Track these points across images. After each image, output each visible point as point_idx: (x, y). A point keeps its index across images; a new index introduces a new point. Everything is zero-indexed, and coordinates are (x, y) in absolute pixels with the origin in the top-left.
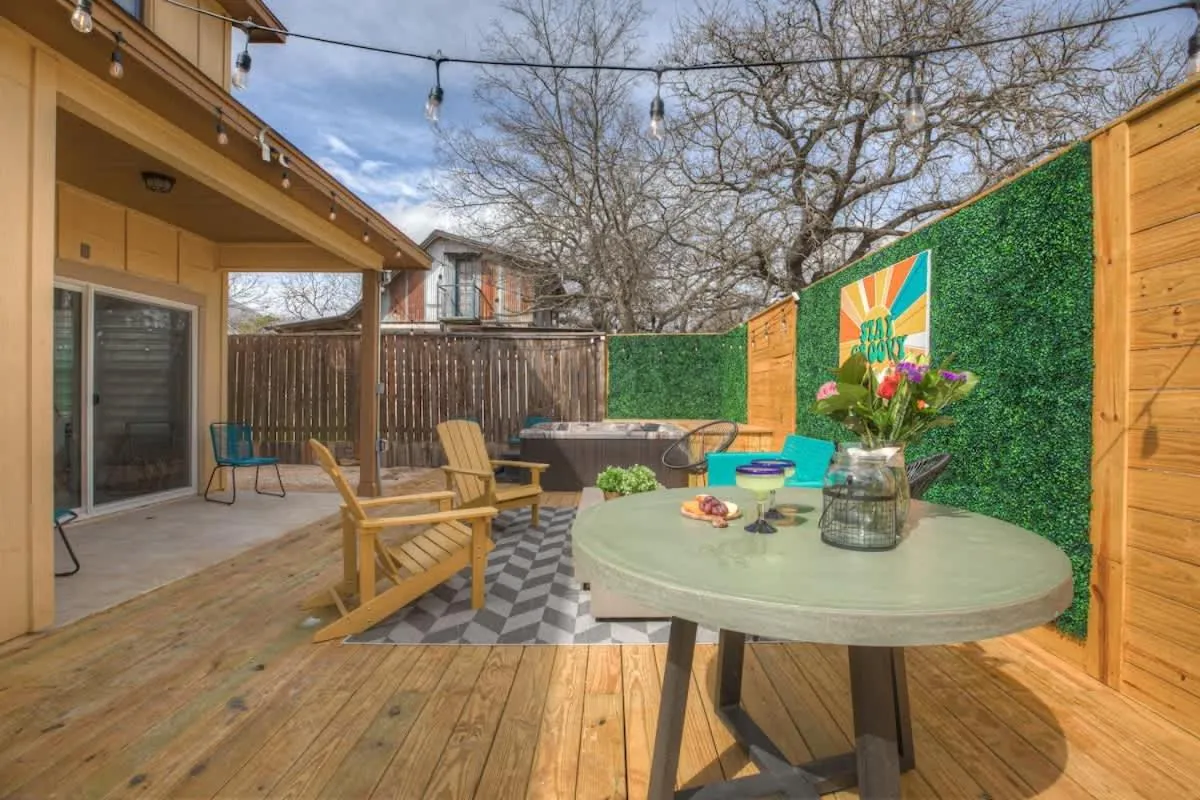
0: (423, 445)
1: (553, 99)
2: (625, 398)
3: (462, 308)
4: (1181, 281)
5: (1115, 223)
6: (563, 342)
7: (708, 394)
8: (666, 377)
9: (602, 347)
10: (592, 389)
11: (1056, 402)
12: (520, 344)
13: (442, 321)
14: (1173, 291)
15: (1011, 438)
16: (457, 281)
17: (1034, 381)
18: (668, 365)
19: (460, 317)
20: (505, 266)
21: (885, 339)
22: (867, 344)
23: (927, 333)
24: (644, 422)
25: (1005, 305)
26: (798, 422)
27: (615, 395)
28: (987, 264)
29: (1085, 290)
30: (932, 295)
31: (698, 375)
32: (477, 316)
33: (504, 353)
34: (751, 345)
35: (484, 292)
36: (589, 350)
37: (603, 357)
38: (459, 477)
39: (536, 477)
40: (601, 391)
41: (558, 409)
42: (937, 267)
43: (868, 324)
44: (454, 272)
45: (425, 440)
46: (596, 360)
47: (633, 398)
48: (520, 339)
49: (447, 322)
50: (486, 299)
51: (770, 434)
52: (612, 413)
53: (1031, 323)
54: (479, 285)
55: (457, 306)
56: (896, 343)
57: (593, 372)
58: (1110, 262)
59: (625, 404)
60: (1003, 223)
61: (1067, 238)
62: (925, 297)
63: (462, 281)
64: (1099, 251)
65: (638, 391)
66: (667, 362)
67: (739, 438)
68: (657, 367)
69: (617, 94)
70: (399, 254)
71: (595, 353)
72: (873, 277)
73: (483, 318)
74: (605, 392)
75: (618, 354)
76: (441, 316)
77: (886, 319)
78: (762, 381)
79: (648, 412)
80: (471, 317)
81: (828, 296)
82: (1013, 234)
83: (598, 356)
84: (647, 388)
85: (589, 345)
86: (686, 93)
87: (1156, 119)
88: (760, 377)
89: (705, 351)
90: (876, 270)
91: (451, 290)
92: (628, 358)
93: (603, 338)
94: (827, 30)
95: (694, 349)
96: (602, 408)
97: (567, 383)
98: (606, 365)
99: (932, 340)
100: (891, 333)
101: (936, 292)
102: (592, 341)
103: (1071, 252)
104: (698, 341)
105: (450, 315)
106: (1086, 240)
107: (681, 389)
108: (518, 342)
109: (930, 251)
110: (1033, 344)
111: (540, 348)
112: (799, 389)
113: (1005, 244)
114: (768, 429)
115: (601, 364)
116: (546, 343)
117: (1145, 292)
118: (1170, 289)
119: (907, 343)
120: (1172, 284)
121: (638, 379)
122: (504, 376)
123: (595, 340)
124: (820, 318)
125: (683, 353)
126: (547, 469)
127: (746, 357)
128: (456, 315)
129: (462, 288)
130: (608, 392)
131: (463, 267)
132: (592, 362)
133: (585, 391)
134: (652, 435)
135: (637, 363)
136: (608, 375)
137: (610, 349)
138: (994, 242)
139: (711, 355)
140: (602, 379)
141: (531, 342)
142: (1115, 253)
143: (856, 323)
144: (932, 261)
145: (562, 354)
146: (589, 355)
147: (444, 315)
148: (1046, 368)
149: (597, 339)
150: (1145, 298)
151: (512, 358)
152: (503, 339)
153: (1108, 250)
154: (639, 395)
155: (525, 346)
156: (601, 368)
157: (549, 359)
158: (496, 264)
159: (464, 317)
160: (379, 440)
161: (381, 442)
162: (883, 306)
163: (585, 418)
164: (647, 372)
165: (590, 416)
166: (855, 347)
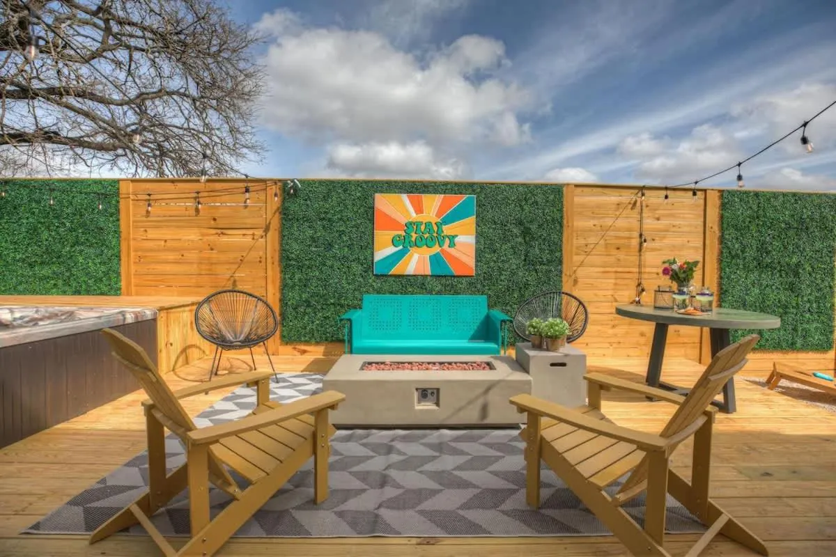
15: (530, 284)
21: (435, 234)
22: (414, 236)
23: (474, 237)
29: (561, 233)
30: (477, 218)
42: (481, 206)
43: (416, 224)
53: (539, 241)
56: (447, 239)
58: (568, 226)
62: (472, 218)
64: (565, 222)
72: (421, 196)
77: (436, 224)
100: (442, 232)
101: (480, 217)
103: (557, 219)
109: (475, 196)
113: (526, 208)
119: (457, 239)
138: (521, 205)
143: (400, 222)
144: (477, 201)
153: (568, 223)
162: (432, 215)
166: (399, 236)
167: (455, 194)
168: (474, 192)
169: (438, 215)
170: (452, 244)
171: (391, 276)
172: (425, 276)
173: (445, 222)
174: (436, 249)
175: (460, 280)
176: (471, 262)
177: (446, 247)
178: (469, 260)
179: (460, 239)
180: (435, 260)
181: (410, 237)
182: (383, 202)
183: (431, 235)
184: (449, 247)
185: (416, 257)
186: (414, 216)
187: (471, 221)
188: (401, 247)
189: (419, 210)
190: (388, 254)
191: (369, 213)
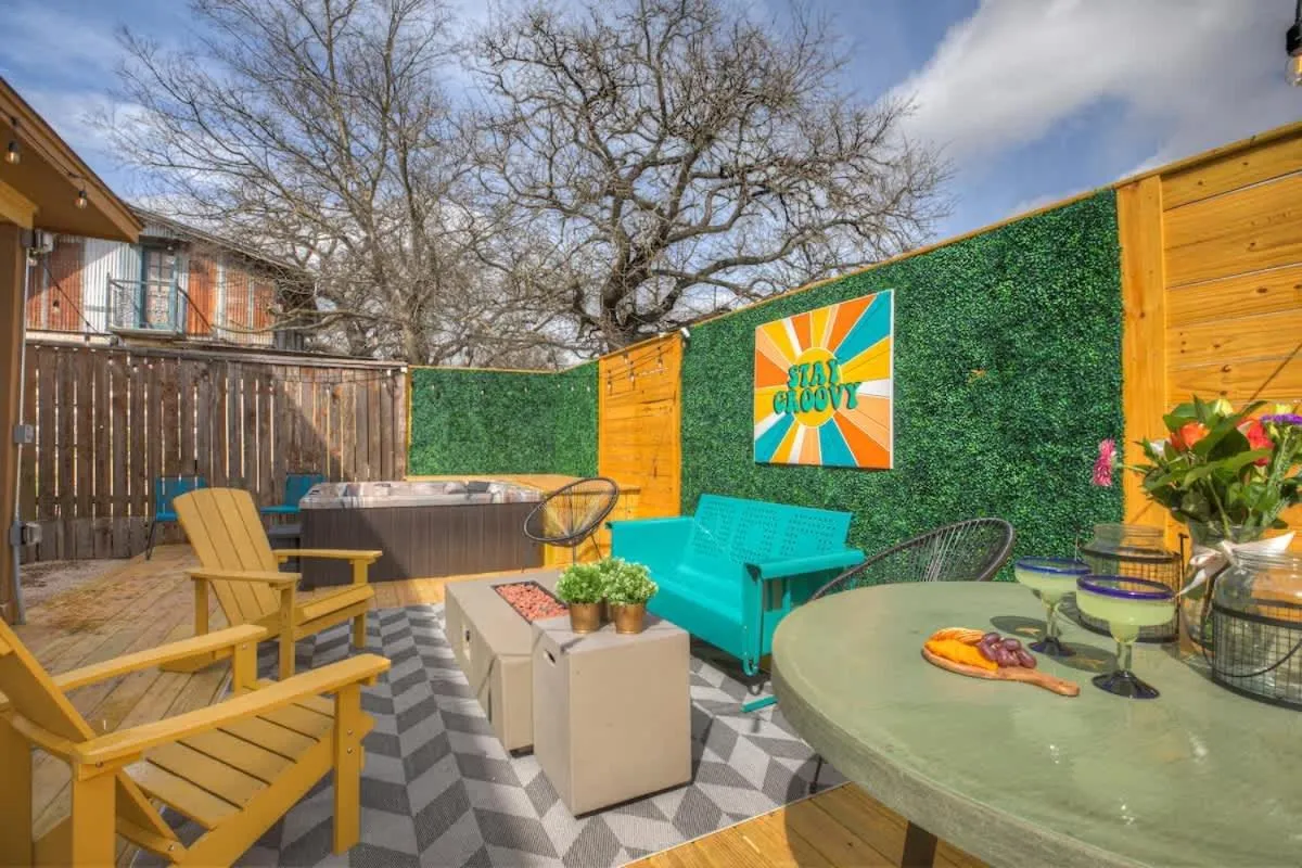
0: (95, 523)
1: (325, 52)
2: (433, 449)
3: (153, 319)
4: (1230, 339)
5: (1148, 277)
6: (345, 373)
7: (539, 444)
8: (488, 424)
9: (402, 381)
10: (389, 437)
11: (1080, 458)
12: (277, 372)
13: (115, 333)
14: (1220, 350)
15: (1017, 497)
16: (144, 276)
17: (1048, 436)
18: (491, 409)
19: (148, 330)
20: (227, 263)
21: (827, 385)
22: (799, 391)
23: (890, 382)
24: (467, 479)
25: (1003, 356)
26: (683, 478)
27: (420, 444)
28: (977, 308)
29: (1112, 341)
30: (896, 338)
31: (526, 420)
32: (180, 331)
33: (249, 384)
34: (603, 388)
35: (193, 297)
36: (385, 385)
37: (404, 395)
38: (221, 585)
39: (361, 572)
40: (401, 439)
41: (335, 463)
42: (904, 309)
43: (801, 368)
44: (139, 262)
45: (98, 515)
46: (394, 399)
47: (444, 448)
48: (277, 365)
49: (124, 335)
50: (196, 306)
51: (637, 491)
52: (415, 468)
53: (1042, 373)
54: (184, 285)
55: (143, 313)
56: (844, 391)
57: (389, 414)
58: (1143, 315)
59: (433, 456)
60: (1001, 267)
61: (1090, 287)
62: (889, 340)
63: (152, 277)
64: (1127, 302)
65: (451, 439)
66: (489, 404)
67: (622, 498)
68: (477, 409)
69: (417, 68)
70: (82, 201)
71: (392, 391)
72: (808, 316)
73: (189, 334)
74: (406, 442)
75: (424, 391)
76: (112, 325)
77: (828, 363)
78: (624, 430)
79: (464, 467)
80: (169, 330)
81: (734, 335)
82: (1014, 279)
83: (397, 393)
84: (463, 435)
85: (385, 378)
86: (499, 88)
87: (1195, 177)
88: (619, 424)
89: (535, 392)
90: (813, 307)
91: (133, 290)
92: (438, 398)
93: (404, 370)
94: (655, 62)
95: (523, 390)
96: (401, 463)
97: (350, 428)
98: (407, 405)
99: (896, 387)
100: (837, 378)
101: (903, 335)
102: (389, 373)
103: (1095, 301)
104: (527, 380)
105: (130, 324)
106: (1114, 292)
107: (507, 438)
108: (274, 368)
109: (893, 291)
110: (1045, 397)
111: (309, 379)
112: (684, 439)
113: (1004, 289)
114: (633, 487)
115: (401, 402)
116: (319, 373)
117: (1185, 348)
118: (1217, 346)
119: (860, 390)
120: (1219, 341)
121: (451, 424)
122: (250, 416)
123: (393, 371)
124: (722, 360)
125: (510, 393)
126: (379, 559)
127: (597, 401)
128: (142, 326)
129: (154, 289)
130: (410, 442)
131: (154, 257)
132: (387, 400)
133: (377, 439)
134: (478, 498)
135: (450, 403)
136: (410, 418)
137: (413, 384)
138: (988, 286)
139: (544, 397)
140: (401, 424)
141: (296, 371)
142: (1149, 308)
143: (782, 367)
144: (896, 302)
145: (343, 388)
146: (385, 392)
147: (120, 323)
148: (1064, 421)
149: (396, 371)
150: (1186, 355)
151: (264, 391)
152: (251, 363)
153: (1140, 301)
154: (453, 445)
155: (285, 376)
156: (401, 411)
157: (325, 394)
158: (214, 260)
159: (157, 330)
160: (18, 522)
161: (23, 528)
162: (823, 346)
163: (377, 474)
164: (464, 415)
165: (384, 474)
166: (781, 393)
167: (860, 295)
168: (892, 282)
169: (831, 347)
170: (852, 400)
171: (773, 464)
172: (814, 468)
173: (841, 359)
174: (829, 414)
175: (868, 477)
177: (842, 408)
179: (865, 389)
180: (828, 431)
181: (794, 394)
182: (764, 338)
183: (821, 387)
184: (848, 407)
185: (801, 430)
186: (799, 354)
187: (886, 346)
188: (783, 414)
189: (805, 341)
190: (769, 427)
191: (750, 362)
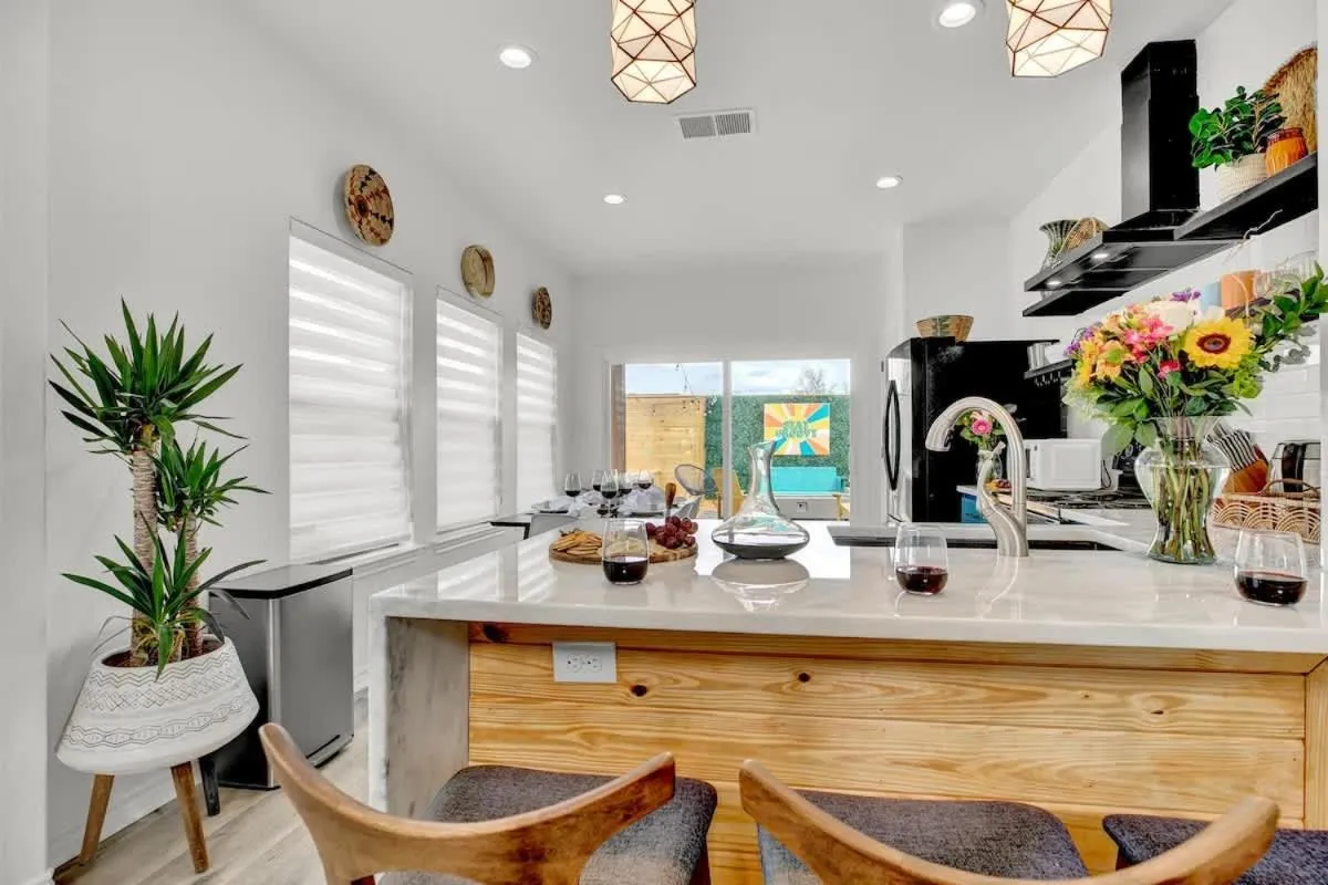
166: (780, 430)
167: (816, 403)
168: (828, 401)
169: (805, 416)
170: (814, 436)
172: (796, 456)
173: (810, 420)
176: (827, 447)
177: (810, 436)
178: (826, 445)
179: (819, 432)
180: (803, 445)
181: (788, 430)
182: (769, 409)
183: (800, 430)
184: (812, 437)
185: (791, 443)
186: (790, 418)
187: (827, 419)
188: (782, 437)
189: (793, 414)
191: (760, 417)
